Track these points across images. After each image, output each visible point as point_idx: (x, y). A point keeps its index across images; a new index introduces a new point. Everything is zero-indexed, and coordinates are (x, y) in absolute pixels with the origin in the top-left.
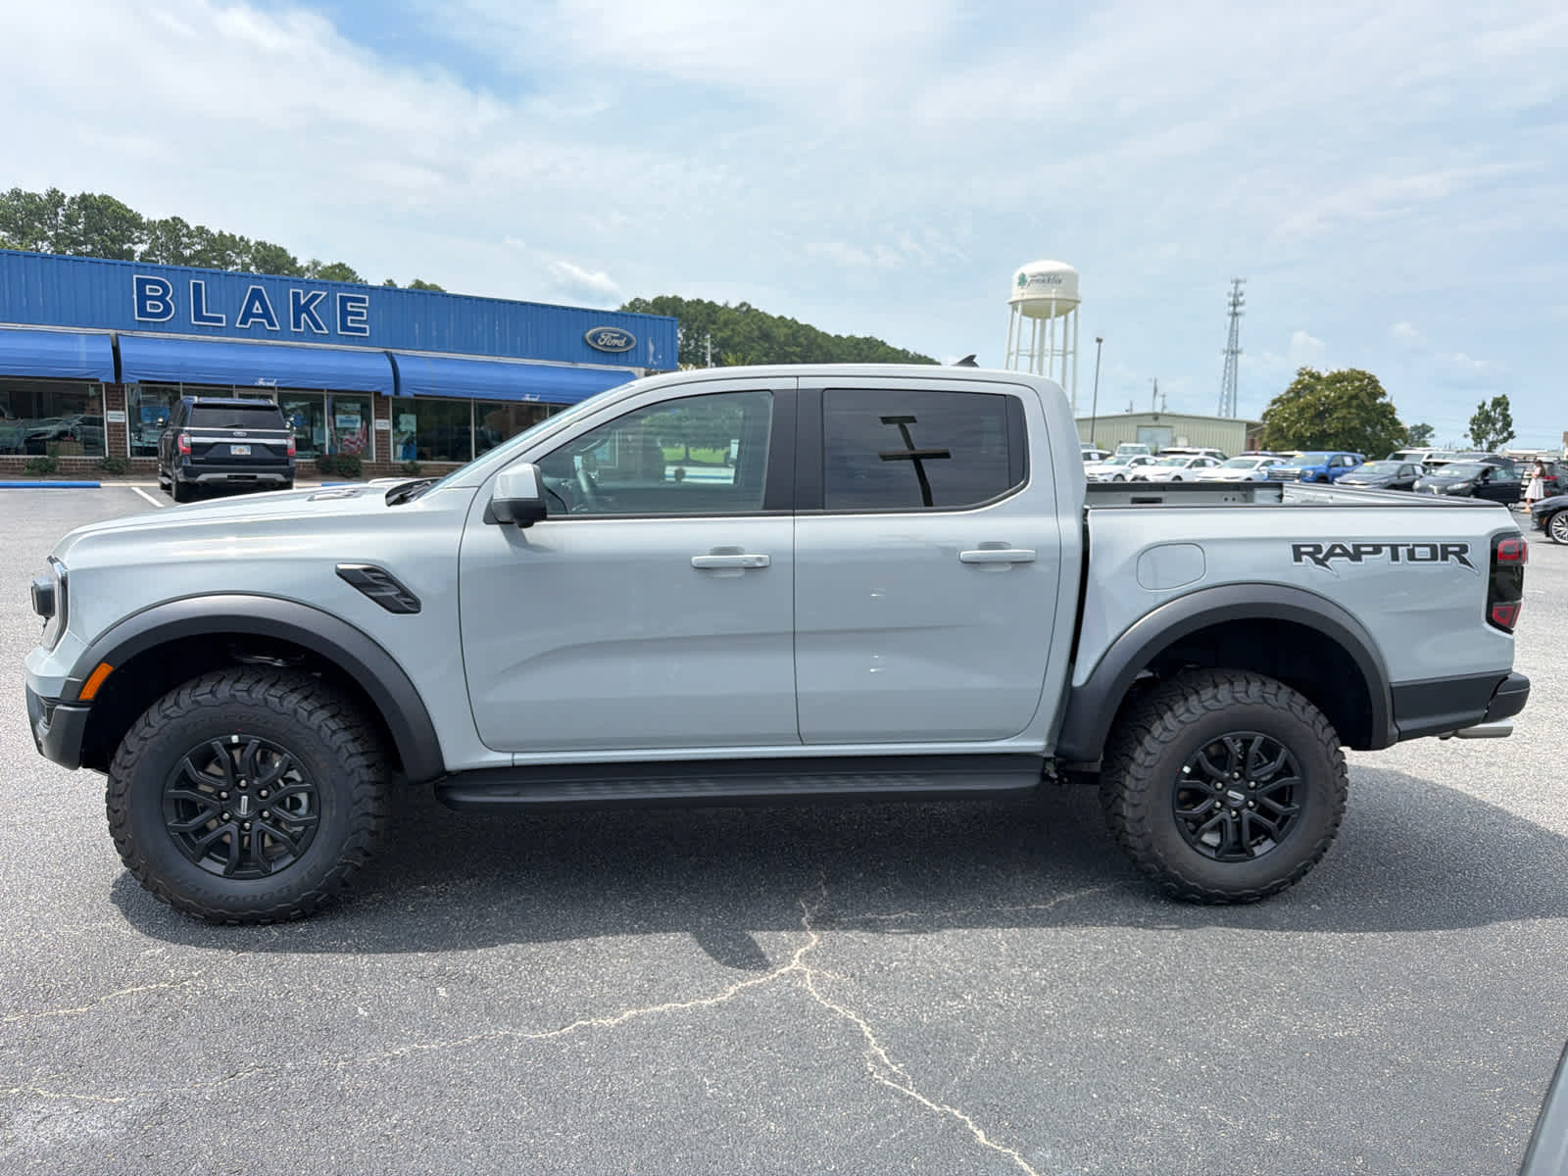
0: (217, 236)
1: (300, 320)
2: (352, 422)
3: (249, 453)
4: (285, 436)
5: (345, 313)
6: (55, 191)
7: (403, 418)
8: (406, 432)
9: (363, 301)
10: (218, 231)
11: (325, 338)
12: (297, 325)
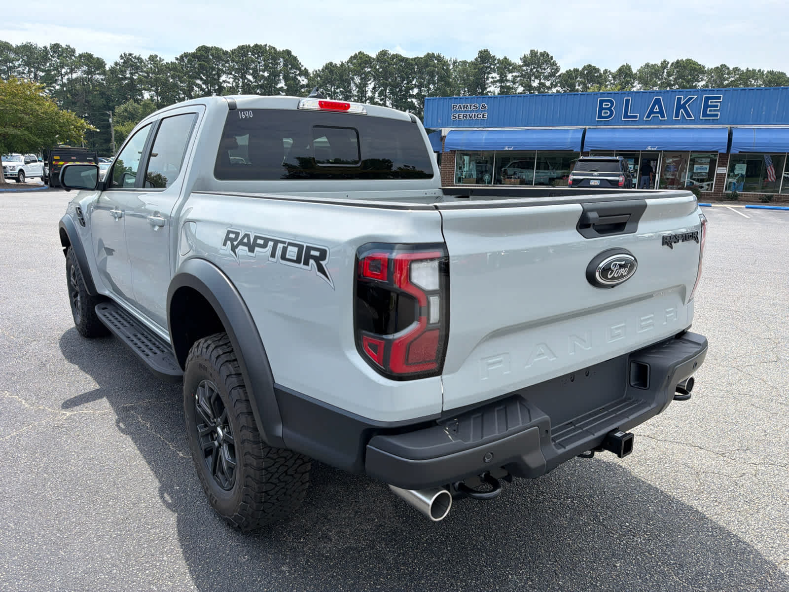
0: (745, 71)
1: (679, 112)
2: (703, 169)
3: (599, 184)
4: (619, 176)
5: (706, 106)
6: (665, 61)
7: (738, 166)
8: (738, 175)
9: (719, 98)
10: (746, 68)
11: (692, 122)
12: (677, 116)
